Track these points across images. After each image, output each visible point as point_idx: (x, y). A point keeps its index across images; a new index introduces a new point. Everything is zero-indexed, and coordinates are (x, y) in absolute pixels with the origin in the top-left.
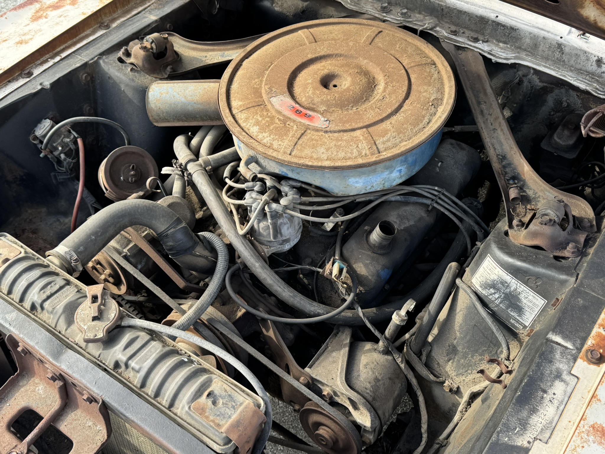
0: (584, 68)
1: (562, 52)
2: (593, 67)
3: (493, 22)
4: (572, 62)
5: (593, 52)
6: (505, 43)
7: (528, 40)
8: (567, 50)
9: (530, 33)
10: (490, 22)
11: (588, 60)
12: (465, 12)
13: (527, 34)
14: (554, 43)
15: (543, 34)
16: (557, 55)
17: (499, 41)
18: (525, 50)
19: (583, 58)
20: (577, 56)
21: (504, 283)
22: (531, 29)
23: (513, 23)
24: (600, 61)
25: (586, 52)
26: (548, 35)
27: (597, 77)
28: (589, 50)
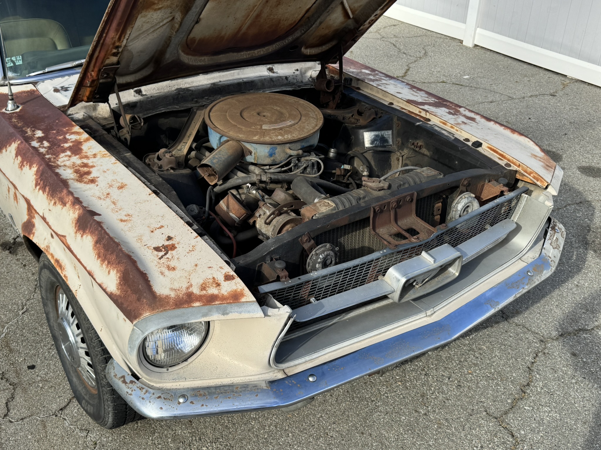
0: (284, 84)
1: (273, 81)
2: (285, 82)
3: (243, 83)
4: (279, 84)
6: (252, 90)
7: (259, 84)
8: (274, 79)
9: (259, 80)
11: (283, 79)
12: (231, 85)
16: (272, 83)
17: (249, 90)
18: (260, 88)
19: (281, 80)
20: (279, 80)
21: (377, 136)
22: (258, 78)
23: (250, 79)
24: (286, 78)
25: (280, 77)
26: (265, 77)
27: (290, 84)
28: (281, 75)
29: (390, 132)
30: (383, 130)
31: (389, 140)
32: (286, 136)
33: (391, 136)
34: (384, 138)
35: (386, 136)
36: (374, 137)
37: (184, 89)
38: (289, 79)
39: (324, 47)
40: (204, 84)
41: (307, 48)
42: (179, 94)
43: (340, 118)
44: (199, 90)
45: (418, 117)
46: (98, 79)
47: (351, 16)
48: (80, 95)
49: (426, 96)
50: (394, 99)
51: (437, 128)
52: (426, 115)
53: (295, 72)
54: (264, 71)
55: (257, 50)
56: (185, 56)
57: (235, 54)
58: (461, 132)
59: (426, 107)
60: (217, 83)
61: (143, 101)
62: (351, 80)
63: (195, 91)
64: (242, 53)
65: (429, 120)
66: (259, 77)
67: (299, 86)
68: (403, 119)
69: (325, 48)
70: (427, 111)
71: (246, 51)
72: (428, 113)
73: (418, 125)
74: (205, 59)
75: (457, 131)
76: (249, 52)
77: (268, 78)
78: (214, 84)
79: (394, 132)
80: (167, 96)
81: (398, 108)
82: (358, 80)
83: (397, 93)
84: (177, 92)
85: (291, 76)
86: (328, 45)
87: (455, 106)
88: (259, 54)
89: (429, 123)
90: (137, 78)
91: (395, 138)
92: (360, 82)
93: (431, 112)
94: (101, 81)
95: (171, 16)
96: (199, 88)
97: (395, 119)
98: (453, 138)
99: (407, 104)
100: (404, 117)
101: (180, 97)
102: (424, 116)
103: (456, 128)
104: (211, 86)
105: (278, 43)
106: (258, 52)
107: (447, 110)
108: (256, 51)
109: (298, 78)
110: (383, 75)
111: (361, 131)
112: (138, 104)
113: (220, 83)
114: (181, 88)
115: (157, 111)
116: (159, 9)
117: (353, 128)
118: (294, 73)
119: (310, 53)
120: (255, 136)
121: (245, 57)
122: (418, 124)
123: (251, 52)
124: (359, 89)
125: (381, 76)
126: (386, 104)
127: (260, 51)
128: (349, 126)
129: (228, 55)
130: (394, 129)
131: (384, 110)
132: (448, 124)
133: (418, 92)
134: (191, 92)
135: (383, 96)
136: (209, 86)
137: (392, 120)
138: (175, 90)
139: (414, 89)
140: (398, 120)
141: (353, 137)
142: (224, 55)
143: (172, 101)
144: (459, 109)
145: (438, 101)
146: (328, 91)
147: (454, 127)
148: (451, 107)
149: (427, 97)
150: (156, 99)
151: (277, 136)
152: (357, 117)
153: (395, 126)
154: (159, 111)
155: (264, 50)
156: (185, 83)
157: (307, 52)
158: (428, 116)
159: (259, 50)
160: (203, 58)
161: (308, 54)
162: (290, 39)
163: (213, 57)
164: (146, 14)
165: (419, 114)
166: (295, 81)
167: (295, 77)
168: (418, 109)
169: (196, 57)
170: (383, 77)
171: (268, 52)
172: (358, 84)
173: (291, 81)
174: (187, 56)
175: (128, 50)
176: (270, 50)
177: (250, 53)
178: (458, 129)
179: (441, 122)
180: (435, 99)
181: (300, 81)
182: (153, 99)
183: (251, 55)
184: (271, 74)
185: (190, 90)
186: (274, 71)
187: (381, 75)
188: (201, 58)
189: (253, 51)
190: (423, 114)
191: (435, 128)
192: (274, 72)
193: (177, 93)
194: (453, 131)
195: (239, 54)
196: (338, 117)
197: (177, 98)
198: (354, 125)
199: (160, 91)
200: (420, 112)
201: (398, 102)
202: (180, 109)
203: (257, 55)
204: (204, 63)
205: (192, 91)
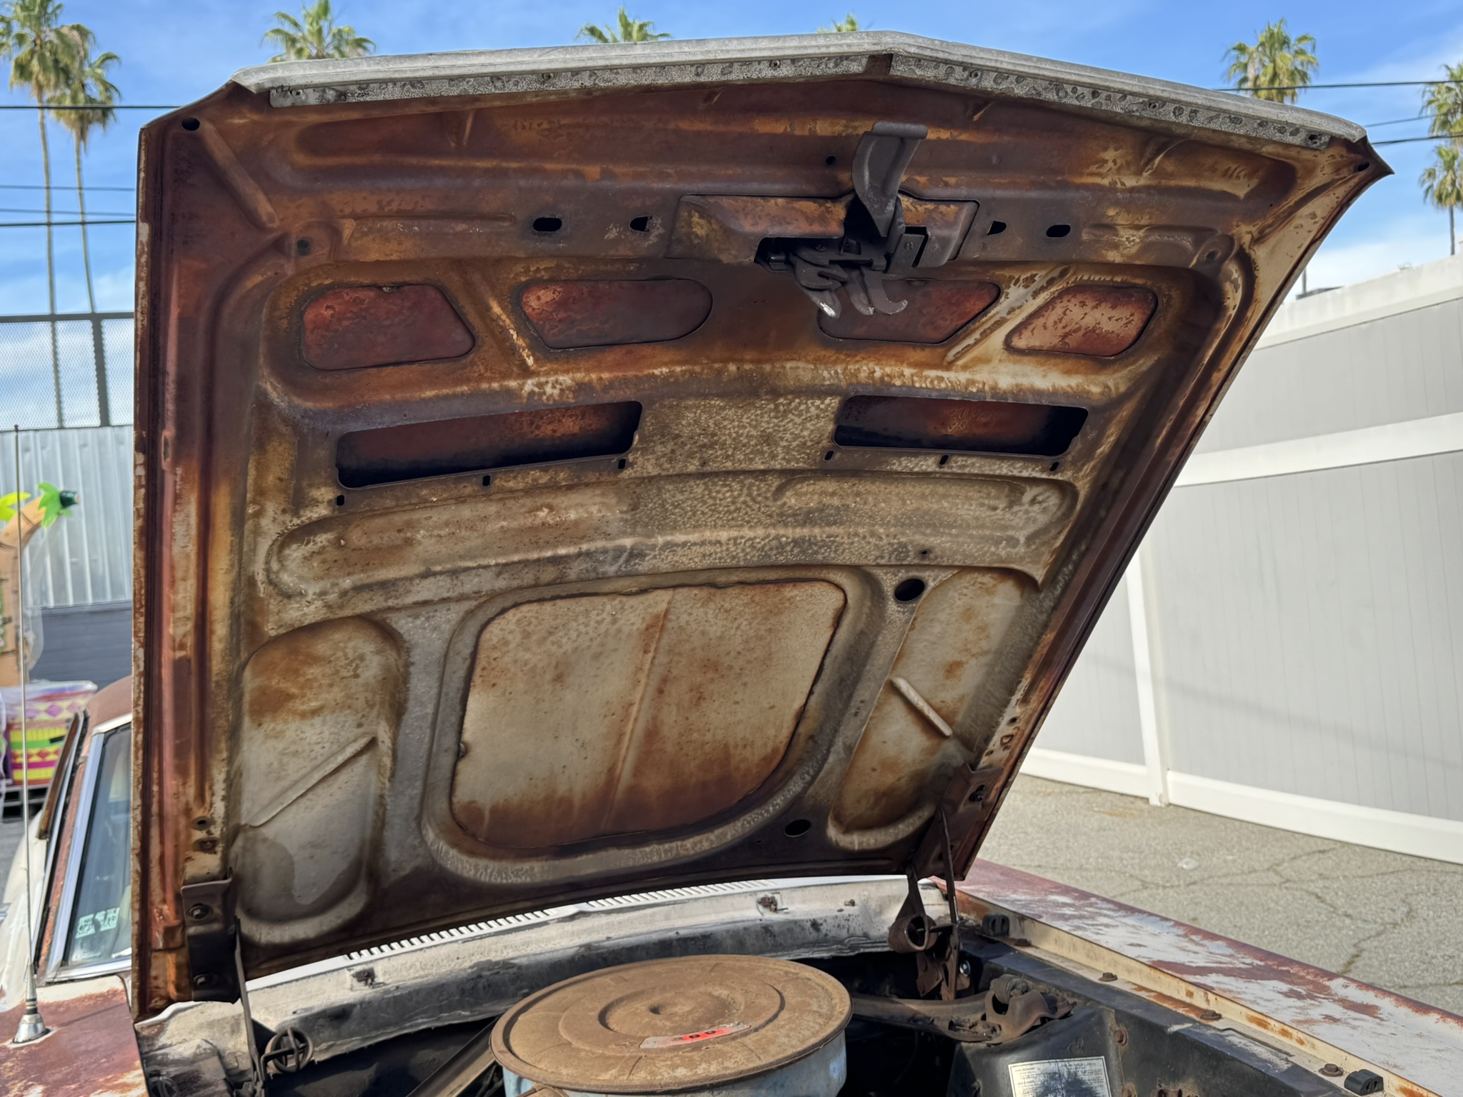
0: (805, 941)
1: (773, 935)
2: (813, 935)
3: (678, 940)
4: (790, 941)
5: (802, 918)
8: (776, 929)
9: (728, 931)
10: (675, 943)
11: (803, 929)
13: (725, 934)
14: (759, 928)
15: (740, 925)
16: (770, 941)
19: (798, 930)
20: (790, 930)
21: (1053, 1076)
22: (724, 927)
23: (701, 931)
24: (815, 925)
25: (795, 922)
26: (746, 924)
27: (826, 941)
28: (797, 917)
29: (1099, 1063)
30: (1072, 1055)
31: (1099, 1090)
32: (704, 1065)
33: (1103, 1077)
34: (1081, 1082)
35: (1086, 1078)
36: (1042, 1078)
37: (497, 963)
38: (824, 928)
39: (901, 826)
40: (558, 947)
41: (848, 829)
42: (480, 977)
43: (943, 1026)
44: (539, 965)
45: (1181, 1011)
46: (184, 925)
47: (947, 731)
48: (156, 978)
49: (1229, 951)
50: (1116, 964)
51: (1236, 1040)
52: (1208, 1001)
53: (844, 908)
54: (748, 908)
55: (691, 840)
56: (465, 858)
57: (626, 852)
58: (1313, 1046)
59: (1210, 980)
60: (598, 942)
61: (370, 1002)
62: (1005, 921)
63: (528, 967)
64: (647, 849)
65: (1217, 1017)
66: (728, 923)
67: (852, 948)
68: (1131, 1017)
69: (904, 829)
70: (1207, 989)
71: (660, 844)
72: (1211, 996)
73: (1177, 1033)
74: (532, 869)
75: (1301, 1042)
76: (667, 846)
77: (756, 925)
78: (588, 947)
79: (1114, 1063)
80: (443, 985)
81: (1127, 988)
82: (1022, 918)
83: (1132, 945)
84: (473, 973)
85: (829, 921)
86: (911, 821)
87: (1316, 976)
88: (698, 849)
89: (1214, 1024)
90: (325, 928)
91: (1117, 1083)
92: (1027, 923)
93: (1225, 991)
94: (192, 930)
95: (364, 734)
96: (541, 958)
97: (1110, 1021)
98: (1285, 1066)
99: (1153, 972)
100: (1135, 1012)
101: (480, 986)
102: (1203, 1005)
103: (1294, 1033)
104: (577, 953)
105: (747, 817)
106: (695, 844)
107: (1285, 987)
108: (689, 843)
109: (853, 924)
110: (1111, 906)
111: (1002, 1060)
112: (356, 1011)
113: (606, 944)
114: (489, 962)
115: (405, 1028)
116: (315, 712)
117: (980, 1053)
118: (841, 910)
119: (860, 844)
120: (607, 1070)
121: (656, 859)
122: (1175, 1028)
123: (674, 844)
124: (1026, 944)
125: (1100, 908)
126: (1095, 978)
127: (701, 842)
128: (968, 1048)
129: (603, 854)
130: (1112, 1053)
131: (1079, 996)
132: (1272, 1022)
133: (1205, 942)
134: (515, 970)
135: (1088, 956)
136: (571, 952)
137: (1101, 1022)
138: (471, 967)
139: (1194, 937)
140: (1118, 1021)
141: (979, 1083)
142: (591, 856)
143: (457, 998)
144: (1327, 983)
145: (1262, 963)
146: (918, 948)
147: (1290, 1030)
148: (1302, 978)
149: (1231, 956)
150: (410, 993)
151: (674, 1067)
152: (993, 1018)
153: (1112, 1042)
154: (411, 1026)
155: (712, 836)
156: (506, 947)
157: (852, 843)
158: (1214, 1005)
159: (697, 838)
160: (526, 866)
161: (856, 848)
162: (778, 802)
163: (557, 863)
164: (279, 728)
165: (1188, 1000)
166: (844, 934)
167: (843, 922)
168: (1183, 985)
169: (504, 864)
170: (1109, 909)
171: (724, 841)
172: (1023, 931)
173: (830, 935)
174: (473, 861)
175: (265, 840)
176: (729, 837)
177: (671, 849)
178: (1302, 1036)
179: (1252, 1019)
180: (1256, 958)
181: (859, 932)
182: (401, 996)
183: (674, 852)
184: (769, 916)
185: (513, 966)
186: (779, 907)
187: (1105, 905)
188: (519, 866)
189: (679, 843)
190: (1199, 1000)
191: (1230, 1038)
192: (776, 910)
193: (475, 976)
194: (1288, 1043)
195: (638, 851)
196: (935, 1022)
197: (473, 988)
198: (982, 1045)
199: (426, 972)
200: (1190, 994)
201: (1129, 971)
202: (470, 1019)
203: (692, 852)
204: (528, 880)
205: (520, 967)
